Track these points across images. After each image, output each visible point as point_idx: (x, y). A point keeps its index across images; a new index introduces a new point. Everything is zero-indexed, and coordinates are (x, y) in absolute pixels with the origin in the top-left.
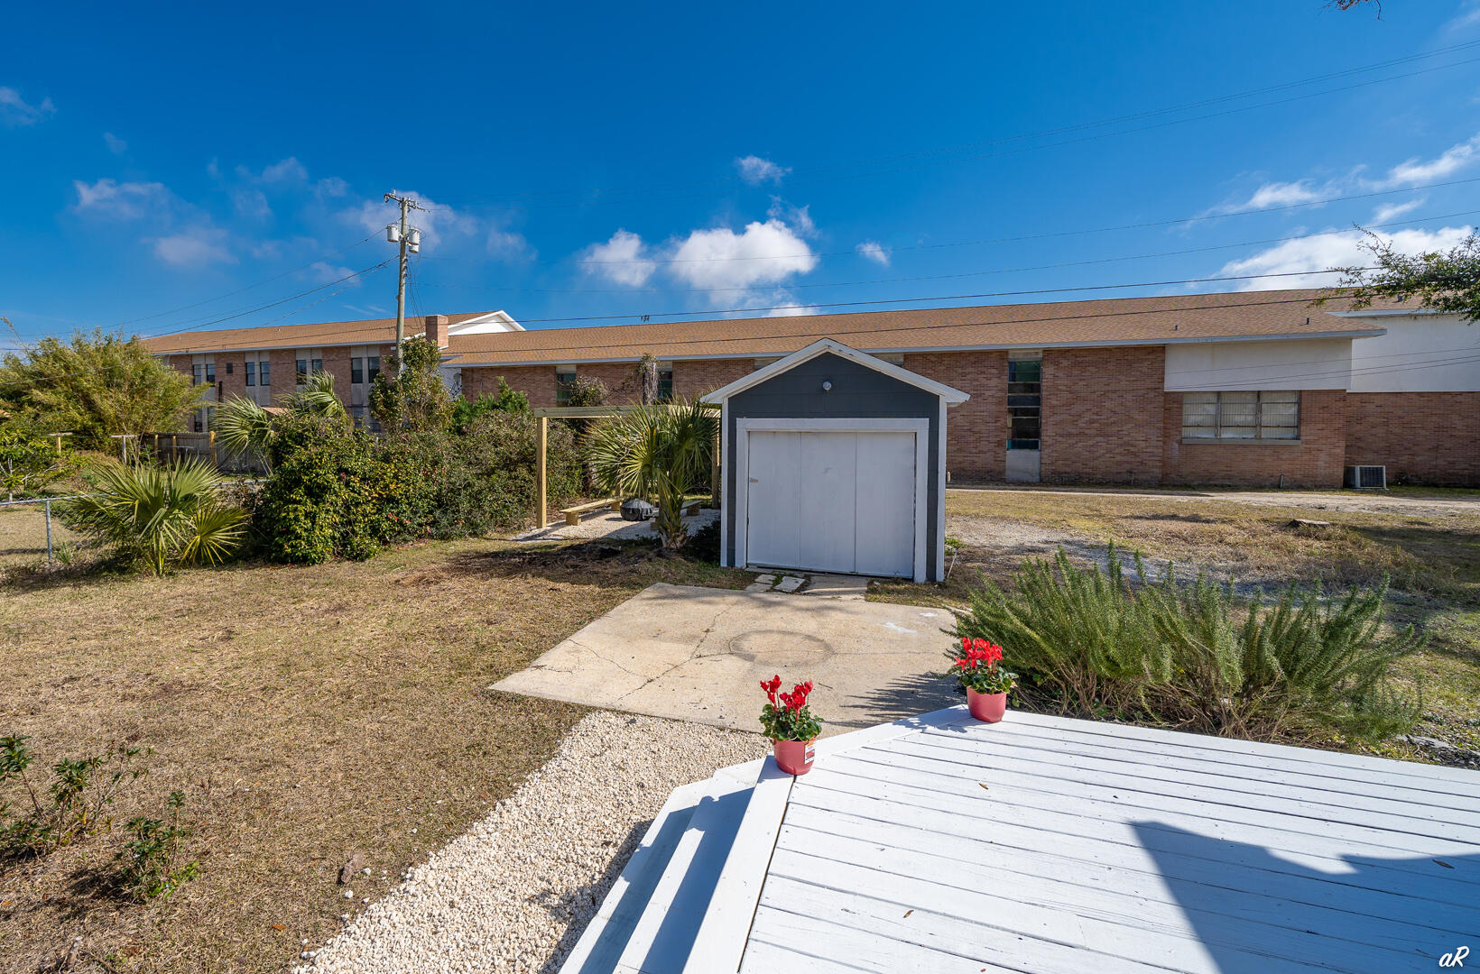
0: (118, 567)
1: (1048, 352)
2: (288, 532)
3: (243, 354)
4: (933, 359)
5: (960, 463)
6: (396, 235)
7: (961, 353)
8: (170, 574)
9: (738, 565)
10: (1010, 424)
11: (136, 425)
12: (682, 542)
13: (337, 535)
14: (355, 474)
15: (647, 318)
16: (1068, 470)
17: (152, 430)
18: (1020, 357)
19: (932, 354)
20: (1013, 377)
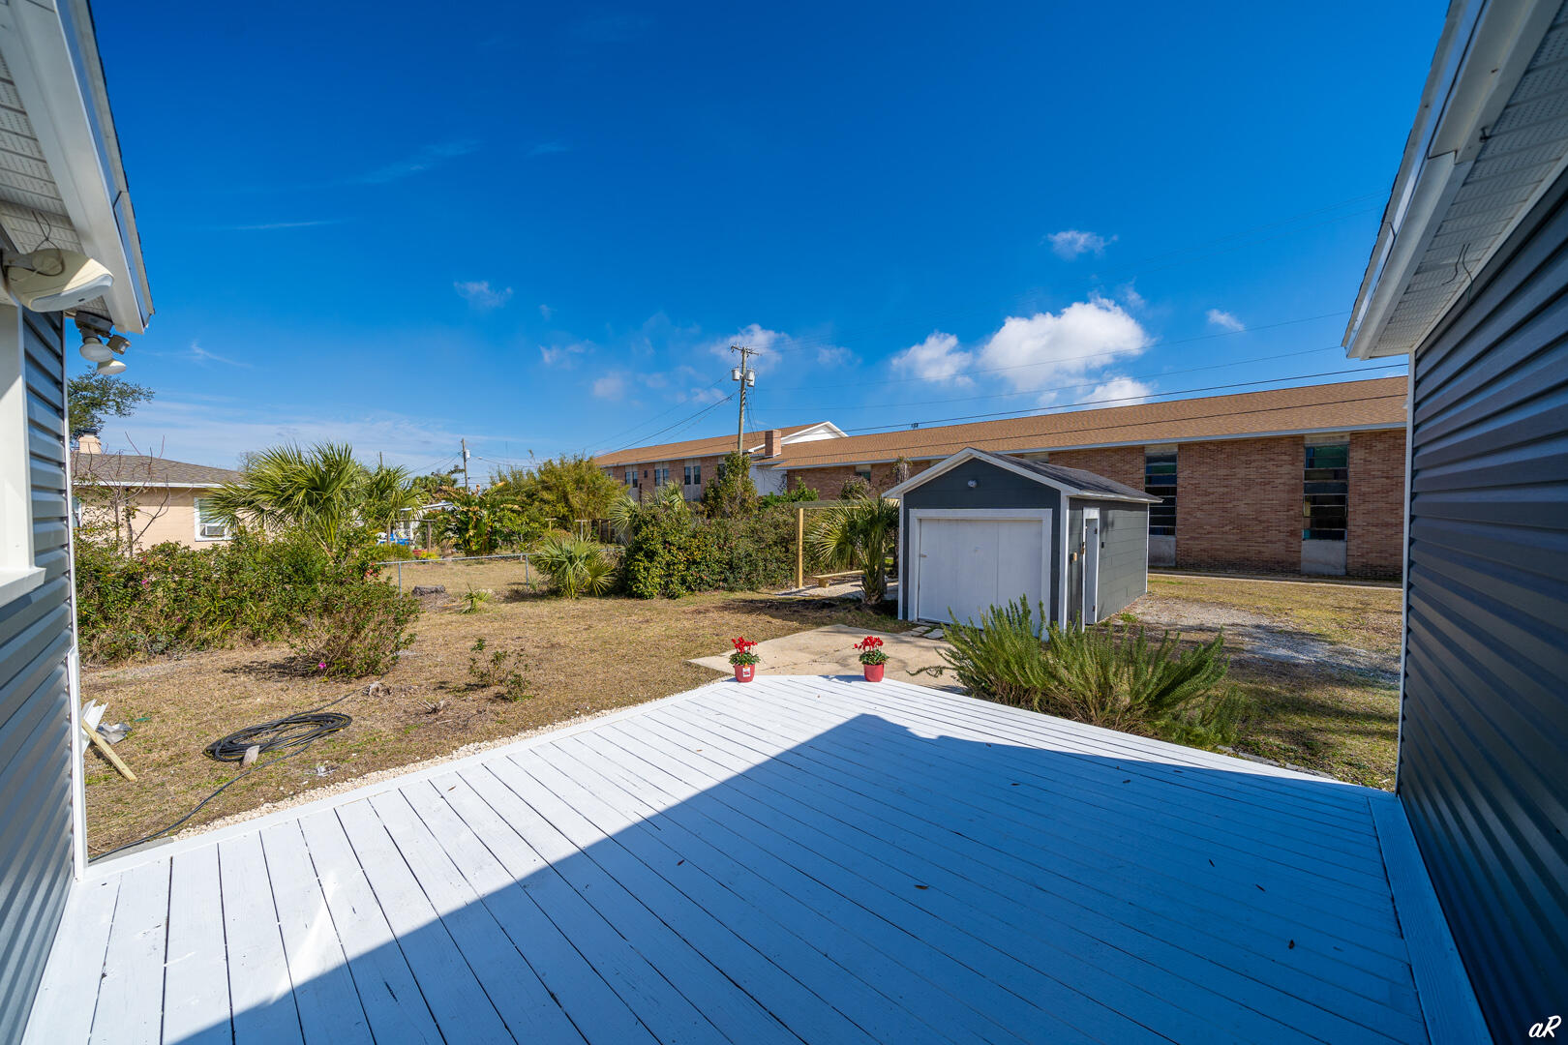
0: (555, 593)
1: (1357, 436)
2: (635, 579)
3: (653, 464)
4: (1212, 447)
5: (1244, 552)
6: (738, 375)
7: (1245, 441)
8: (577, 598)
9: (910, 619)
10: (1307, 512)
11: (590, 513)
12: (876, 600)
13: (662, 583)
14: (674, 545)
15: (916, 425)
16: (1383, 563)
17: (598, 516)
18: (1321, 442)
19: (1210, 443)
20: (1310, 463)
